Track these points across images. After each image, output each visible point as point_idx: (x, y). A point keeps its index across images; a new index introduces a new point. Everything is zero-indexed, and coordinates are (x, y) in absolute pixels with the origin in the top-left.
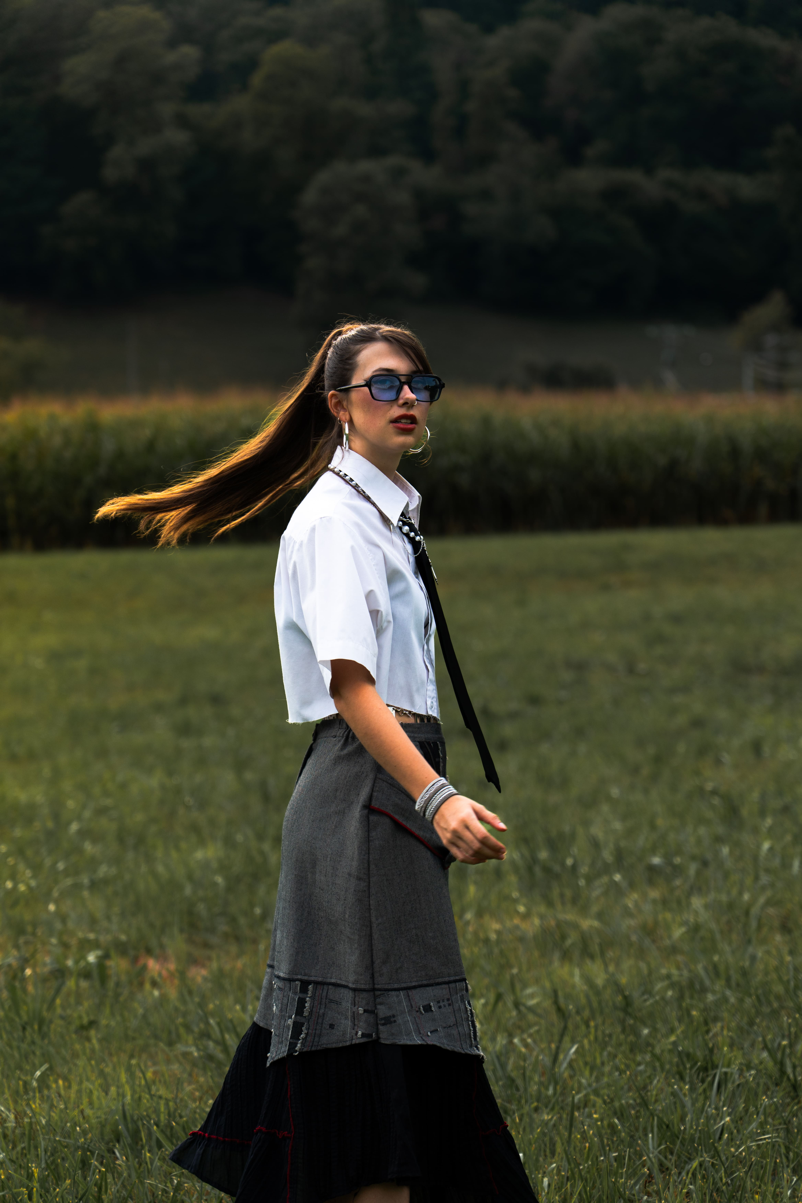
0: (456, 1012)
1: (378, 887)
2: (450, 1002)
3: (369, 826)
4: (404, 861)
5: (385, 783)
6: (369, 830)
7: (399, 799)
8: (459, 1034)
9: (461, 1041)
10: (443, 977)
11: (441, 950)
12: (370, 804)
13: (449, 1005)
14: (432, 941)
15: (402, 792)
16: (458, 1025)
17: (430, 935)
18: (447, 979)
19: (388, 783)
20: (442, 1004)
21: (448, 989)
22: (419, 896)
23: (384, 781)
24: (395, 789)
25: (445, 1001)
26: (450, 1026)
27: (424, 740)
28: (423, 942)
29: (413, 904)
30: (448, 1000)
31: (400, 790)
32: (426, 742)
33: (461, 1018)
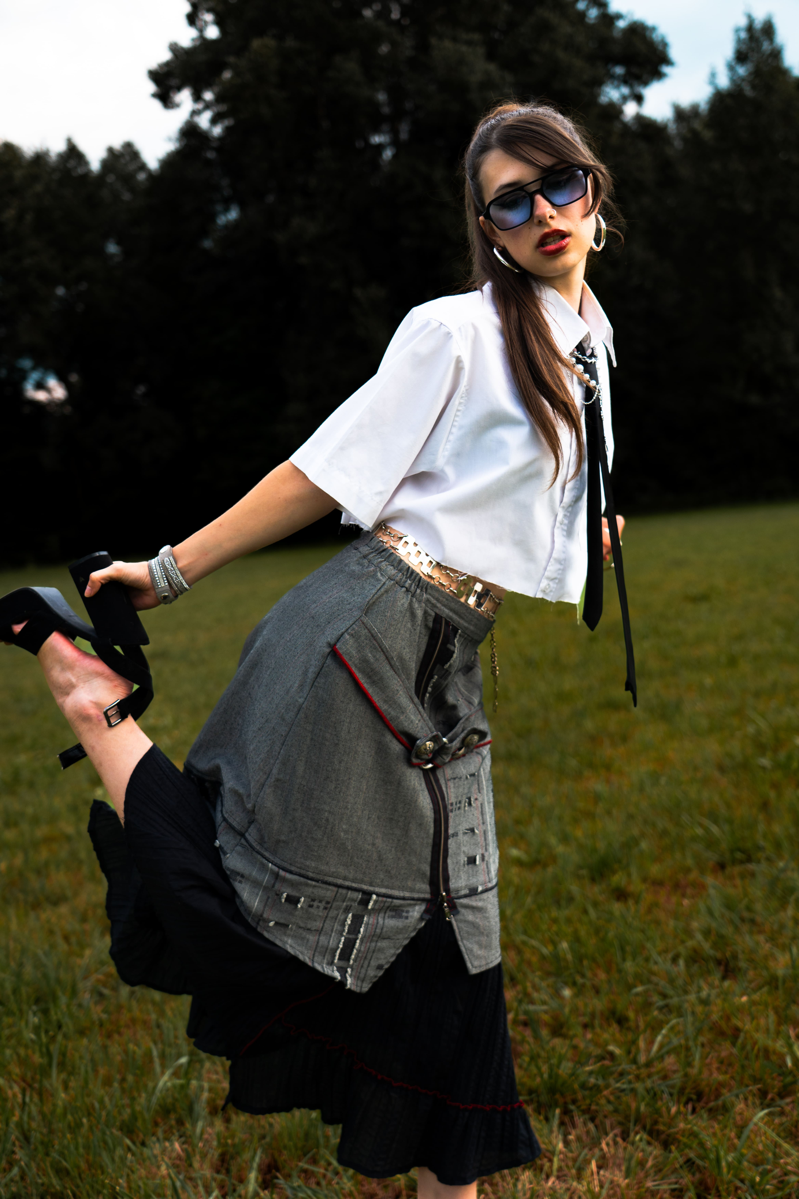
0: (329, 918)
1: (296, 740)
2: (329, 906)
3: (321, 669)
4: (349, 732)
5: (366, 631)
6: (319, 673)
7: (374, 657)
8: (318, 943)
9: (315, 951)
10: (337, 878)
11: (349, 848)
12: (335, 645)
13: (325, 908)
14: (342, 834)
15: (382, 650)
16: (323, 932)
17: (344, 827)
18: (340, 882)
19: (370, 632)
20: (316, 904)
21: (335, 893)
22: (349, 779)
23: (367, 628)
24: (375, 642)
25: (324, 903)
26: (308, 929)
27: (444, 616)
28: (331, 831)
29: (339, 784)
30: (328, 903)
31: (380, 647)
32: (446, 620)
33: (331, 928)
